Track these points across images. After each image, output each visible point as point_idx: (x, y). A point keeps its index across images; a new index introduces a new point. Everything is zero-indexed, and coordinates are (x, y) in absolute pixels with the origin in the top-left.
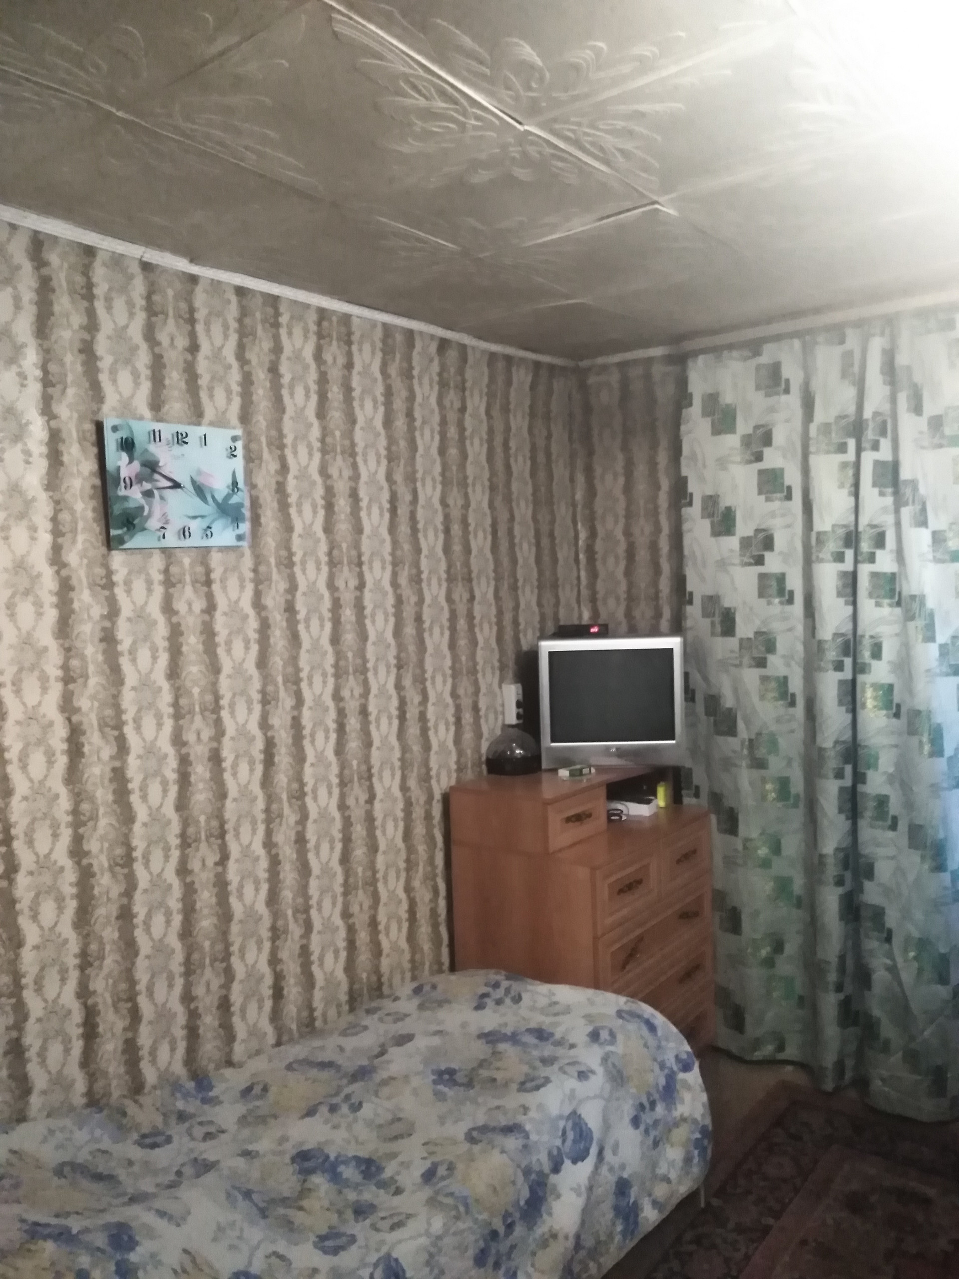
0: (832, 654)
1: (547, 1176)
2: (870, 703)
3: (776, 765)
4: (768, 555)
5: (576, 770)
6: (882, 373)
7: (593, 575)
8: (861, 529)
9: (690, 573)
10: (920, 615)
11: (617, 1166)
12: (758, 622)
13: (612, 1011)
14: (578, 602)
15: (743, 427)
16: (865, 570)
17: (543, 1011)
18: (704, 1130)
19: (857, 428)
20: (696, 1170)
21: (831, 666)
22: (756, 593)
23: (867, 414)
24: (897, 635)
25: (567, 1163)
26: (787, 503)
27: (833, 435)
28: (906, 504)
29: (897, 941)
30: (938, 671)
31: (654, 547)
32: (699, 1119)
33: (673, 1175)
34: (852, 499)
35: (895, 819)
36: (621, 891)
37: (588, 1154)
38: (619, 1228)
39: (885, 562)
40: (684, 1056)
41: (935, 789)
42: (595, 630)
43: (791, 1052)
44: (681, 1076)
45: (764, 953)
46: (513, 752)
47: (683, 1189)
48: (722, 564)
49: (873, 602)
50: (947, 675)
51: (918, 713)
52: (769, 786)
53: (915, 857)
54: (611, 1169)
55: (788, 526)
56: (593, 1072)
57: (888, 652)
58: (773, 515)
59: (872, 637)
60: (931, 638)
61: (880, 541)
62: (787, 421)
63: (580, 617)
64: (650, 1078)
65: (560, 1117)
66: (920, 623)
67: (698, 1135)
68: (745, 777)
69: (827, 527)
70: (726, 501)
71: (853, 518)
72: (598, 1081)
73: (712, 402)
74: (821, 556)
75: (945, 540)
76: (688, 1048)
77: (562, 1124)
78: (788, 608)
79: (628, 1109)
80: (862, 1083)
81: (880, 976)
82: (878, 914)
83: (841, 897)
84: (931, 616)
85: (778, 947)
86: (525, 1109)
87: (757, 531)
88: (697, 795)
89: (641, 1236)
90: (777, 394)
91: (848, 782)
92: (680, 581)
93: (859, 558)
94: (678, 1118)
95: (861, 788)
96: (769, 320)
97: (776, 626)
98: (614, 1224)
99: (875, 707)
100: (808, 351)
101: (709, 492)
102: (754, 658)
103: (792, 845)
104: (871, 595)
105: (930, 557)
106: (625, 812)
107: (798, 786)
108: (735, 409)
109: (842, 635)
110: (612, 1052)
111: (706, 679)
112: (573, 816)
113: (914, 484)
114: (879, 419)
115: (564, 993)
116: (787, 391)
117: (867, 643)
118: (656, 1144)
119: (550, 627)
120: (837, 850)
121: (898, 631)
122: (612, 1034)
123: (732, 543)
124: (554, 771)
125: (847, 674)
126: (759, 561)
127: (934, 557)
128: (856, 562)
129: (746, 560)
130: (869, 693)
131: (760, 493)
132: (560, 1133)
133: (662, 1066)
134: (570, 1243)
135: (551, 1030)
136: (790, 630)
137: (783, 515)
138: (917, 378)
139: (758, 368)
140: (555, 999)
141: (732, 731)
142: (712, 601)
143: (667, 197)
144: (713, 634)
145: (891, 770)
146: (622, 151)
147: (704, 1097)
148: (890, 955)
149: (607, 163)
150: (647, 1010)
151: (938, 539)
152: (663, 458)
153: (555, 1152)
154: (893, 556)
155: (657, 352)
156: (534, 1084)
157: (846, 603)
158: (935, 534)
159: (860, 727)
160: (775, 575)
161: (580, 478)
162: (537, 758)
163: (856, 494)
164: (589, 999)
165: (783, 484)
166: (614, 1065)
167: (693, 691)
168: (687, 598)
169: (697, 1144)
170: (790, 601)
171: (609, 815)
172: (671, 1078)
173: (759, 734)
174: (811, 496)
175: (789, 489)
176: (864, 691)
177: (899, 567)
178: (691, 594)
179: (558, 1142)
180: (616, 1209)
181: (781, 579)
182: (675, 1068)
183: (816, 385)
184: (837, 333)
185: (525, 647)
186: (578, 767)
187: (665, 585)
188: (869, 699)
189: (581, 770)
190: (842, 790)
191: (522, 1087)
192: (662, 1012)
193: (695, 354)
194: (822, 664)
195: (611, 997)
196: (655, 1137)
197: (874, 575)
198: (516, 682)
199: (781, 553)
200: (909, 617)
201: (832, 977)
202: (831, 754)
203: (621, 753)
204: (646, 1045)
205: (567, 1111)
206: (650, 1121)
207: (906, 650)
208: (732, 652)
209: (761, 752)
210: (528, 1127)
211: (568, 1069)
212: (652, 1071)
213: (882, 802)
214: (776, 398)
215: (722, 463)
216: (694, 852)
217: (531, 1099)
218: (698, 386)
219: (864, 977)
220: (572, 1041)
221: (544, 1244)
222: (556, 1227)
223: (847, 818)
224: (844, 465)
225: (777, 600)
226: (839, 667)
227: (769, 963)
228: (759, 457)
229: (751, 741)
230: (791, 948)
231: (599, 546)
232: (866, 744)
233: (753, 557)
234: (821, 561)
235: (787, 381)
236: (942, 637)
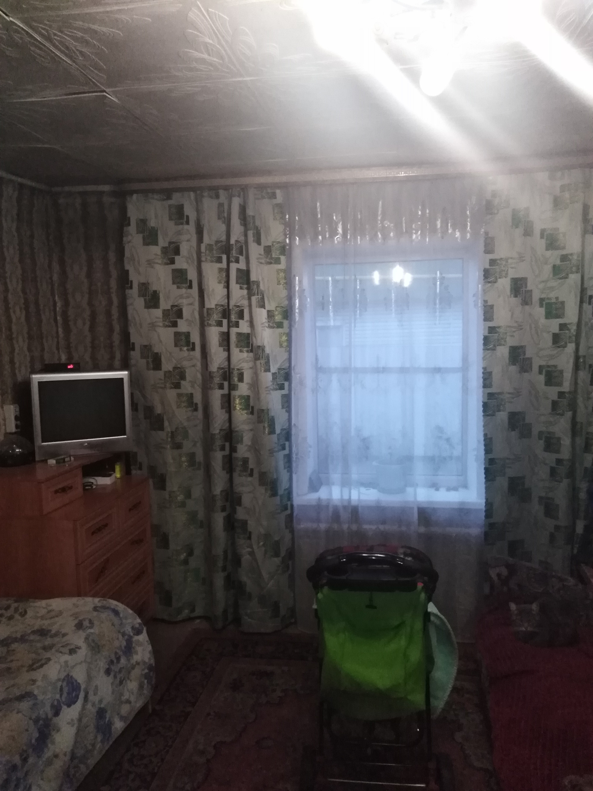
0: (217, 380)
1: (51, 720)
2: (238, 407)
3: (187, 446)
4: (179, 321)
5: (61, 459)
6: (240, 218)
7: (67, 330)
8: (231, 307)
9: (132, 330)
10: (262, 357)
11: (97, 702)
12: (174, 361)
13: (90, 607)
14: (58, 349)
15: (162, 242)
16: (234, 331)
17: (42, 618)
18: (150, 668)
19: (227, 249)
20: (146, 691)
21: (217, 387)
22: (173, 344)
23: (232, 241)
24: (251, 368)
25: (64, 707)
26: (189, 290)
27: (215, 252)
28: (254, 295)
29: (254, 537)
30: (272, 388)
31: (109, 314)
32: (147, 661)
33: (132, 699)
34: (226, 290)
35: (252, 470)
36: (93, 533)
37: (78, 698)
38: (99, 738)
39: (244, 327)
40: (137, 626)
41: (271, 452)
42: (71, 367)
43: (199, 611)
44: (136, 638)
45: (183, 556)
46: (14, 450)
47: (139, 705)
48: (153, 326)
49: (238, 349)
50: (276, 389)
51: (263, 410)
52: (184, 459)
53: (262, 490)
54: (93, 705)
55: (191, 304)
56: (79, 648)
57: (247, 377)
58: (181, 297)
59: (238, 369)
60: (268, 370)
61: (241, 315)
62: (188, 241)
63: (60, 359)
64: (117, 644)
65: (59, 680)
66: (263, 361)
67: (146, 671)
68: (169, 455)
69: (213, 306)
70: (154, 287)
71: (226, 301)
72: (84, 651)
73: (143, 223)
74: (210, 322)
75: (274, 316)
76: (139, 621)
77: (60, 684)
78: (192, 353)
79: (102, 664)
80: (237, 620)
81: (246, 559)
82: (245, 523)
83: (225, 518)
84: (268, 357)
85: (190, 553)
86: (34, 681)
87: (173, 306)
88: (140, 468)
89: (114, 739)
90: (182, 224)
91: (227, 452)
92: (126, 336)
93: (231, 324)
94: (135, 664)
95: (234, 455)
96: (176, 178)
97: (186, 363)
98: (96, 737)
99: (240, 409)
100: (198, 201)
101: (143, 280)
102: (173, 383)
103: (197, 492)
104: (237, 346)
105: (267, 325)
106: (95, 483)
107: (200, 457)
108: (157, 230)
109: (223, 368)
110: (92, 633)
111: (144, 396)
112: (60, 489)
113: (258, 283)
114: (239, 245)
115: (57, 603)
116: (188, 223)
117: (235, 373)
118: (121, 683)
119: (38, 366)
120: (222, 491)
121: (251, 366)
122: (91, 622)
123: (158, 313)
124: (45, 461)
125: (225, 391)
126: (174, 324)
127: (269, 325)
128: (229, 327)
129: (166, 323)
130: (237, 401)
131: (174, 283)
132: (58, 691)
133: (124, 634)
134: (67, 758)
135: (49, 628)
136: (194, 366)
137: (188, 297)
138: (258, 223)
139: (170, 206)
140: (50, 608)
141: (161, 428)
142: (147, 349)
143: (111, 90)
144: (148, 369)
145: (250, 443)
146: (81, 52)
147: (150, 648)
148: (251, 546)
149: (70, 57)
150: (113, 603)
151: (270, 315)
152: (112, 256)
153: (56, 703)
154: (248, 324)
155: (106, 188)
156: (40, 664)
157: (224, 350)
158: (268, 311)
159: (233, 419)
160: (184, 333)
161: (56, 267)
162: (32, 454)
163: (228, 287)
164: (74, 604)
165: (187, 279)
166: (93, 641)
167: (137, 404)
168: (131, 347)
169: (146, 676)
170: (193, 349)
171: (84, 486)
172: (129, 642)
173: (177, 428)
174: (203, 287)
175: (191, 281)
176: (234, 400)
177: (251, 331)
178: (133, 344)
179: (58, 696)
180: (98, 728)
181: (188, 335)
182: (132, 634)
183: (205, 222)
184: (215, 191)
185: (20, 378)
186: (63, 457)
187: (116, 338)
188: (238, 404)
189: (64, 459)
190: (224, 457)
191: (31, 668)
192: (122, 603)
193: (132, 193)
194: (212, 385)
195: (89, 599)
196: (120, 678)
197: (239, 334)
198: (14, 403)
199: (187, 320)
200: (257, 358)
201: (220, 564)
202: (218, 437)
203: (91, 446)
204: (113, 625)
205: (62, 675)
206: (117, 670)
207: (256, 375)
208: (161, 379)
209: (179, 439)
210: (36, 692)
211: (62, 649)
212: (118, 639)
213: (245, 461)
214: (181, 226)
215: (150, 263)
216: (140, 503)
217: (38, 675)
218: (133, 213)
219: (237, 561)
220: (63, 631)
221: (49, 763)
222: (57, 750)
223: (227, 473)
224: (220, 270)
225: (185, 348)
226: (221, 387)
227: (186, 562)
228: (172, 262)
229: (172, 432)
230: (197, 552)
231: (71, 312)
232: (236, 430)
233: (171, 322)
234: (210, 325)
235: (188, 217)
236: (274, 369)
